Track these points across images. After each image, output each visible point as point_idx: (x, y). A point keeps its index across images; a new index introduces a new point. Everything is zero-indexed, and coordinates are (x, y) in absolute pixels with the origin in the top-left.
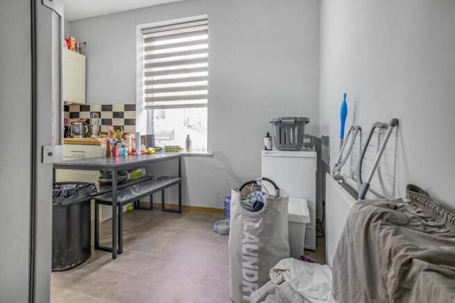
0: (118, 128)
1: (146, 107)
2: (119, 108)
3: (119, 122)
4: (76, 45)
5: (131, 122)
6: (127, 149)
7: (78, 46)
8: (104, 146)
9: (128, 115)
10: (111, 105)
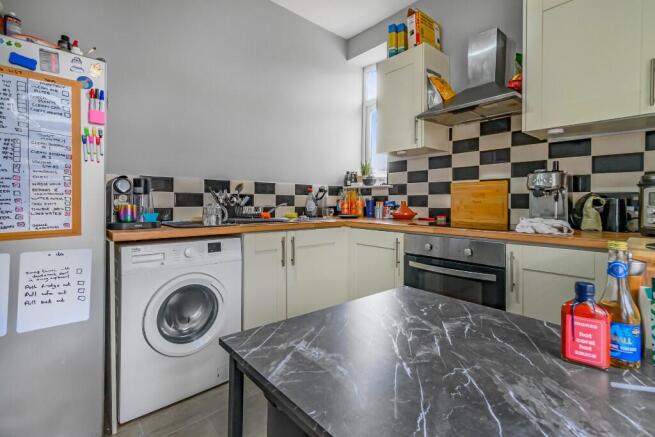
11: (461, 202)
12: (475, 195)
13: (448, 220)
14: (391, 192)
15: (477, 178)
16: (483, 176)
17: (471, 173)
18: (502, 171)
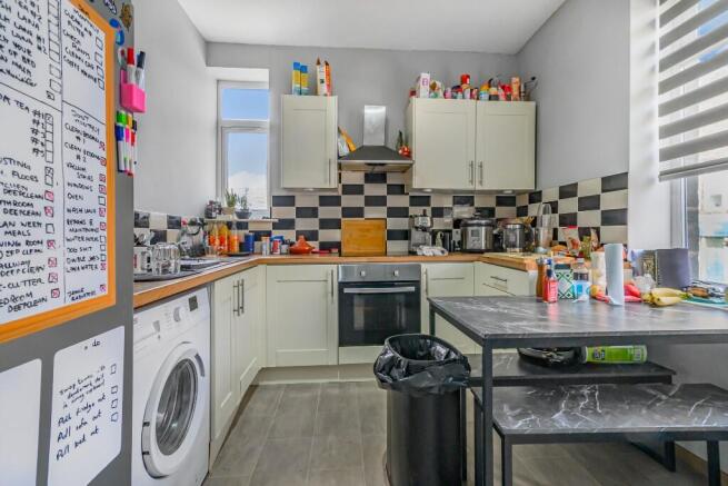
0: (584, 232)
1: (664, 175)
2: (590, 187)
3: (590, 219)
4: (520, 88)
5: (616, 218)
6: (589, 284)
7: (522, 90)
8: (533, 273)
9: (610, 201)
10: (576, 185)
11: (351, 236)
12: (361, 230)
13: (340, 251)
14: (275, 226)
15: (362, 216)
16: (367, 215)
17: (358, 212)
18: (380, 212)
